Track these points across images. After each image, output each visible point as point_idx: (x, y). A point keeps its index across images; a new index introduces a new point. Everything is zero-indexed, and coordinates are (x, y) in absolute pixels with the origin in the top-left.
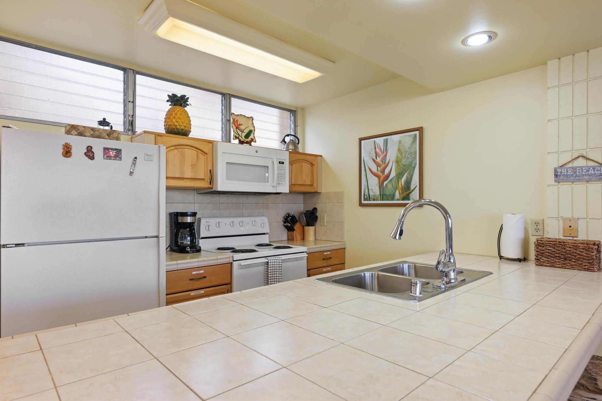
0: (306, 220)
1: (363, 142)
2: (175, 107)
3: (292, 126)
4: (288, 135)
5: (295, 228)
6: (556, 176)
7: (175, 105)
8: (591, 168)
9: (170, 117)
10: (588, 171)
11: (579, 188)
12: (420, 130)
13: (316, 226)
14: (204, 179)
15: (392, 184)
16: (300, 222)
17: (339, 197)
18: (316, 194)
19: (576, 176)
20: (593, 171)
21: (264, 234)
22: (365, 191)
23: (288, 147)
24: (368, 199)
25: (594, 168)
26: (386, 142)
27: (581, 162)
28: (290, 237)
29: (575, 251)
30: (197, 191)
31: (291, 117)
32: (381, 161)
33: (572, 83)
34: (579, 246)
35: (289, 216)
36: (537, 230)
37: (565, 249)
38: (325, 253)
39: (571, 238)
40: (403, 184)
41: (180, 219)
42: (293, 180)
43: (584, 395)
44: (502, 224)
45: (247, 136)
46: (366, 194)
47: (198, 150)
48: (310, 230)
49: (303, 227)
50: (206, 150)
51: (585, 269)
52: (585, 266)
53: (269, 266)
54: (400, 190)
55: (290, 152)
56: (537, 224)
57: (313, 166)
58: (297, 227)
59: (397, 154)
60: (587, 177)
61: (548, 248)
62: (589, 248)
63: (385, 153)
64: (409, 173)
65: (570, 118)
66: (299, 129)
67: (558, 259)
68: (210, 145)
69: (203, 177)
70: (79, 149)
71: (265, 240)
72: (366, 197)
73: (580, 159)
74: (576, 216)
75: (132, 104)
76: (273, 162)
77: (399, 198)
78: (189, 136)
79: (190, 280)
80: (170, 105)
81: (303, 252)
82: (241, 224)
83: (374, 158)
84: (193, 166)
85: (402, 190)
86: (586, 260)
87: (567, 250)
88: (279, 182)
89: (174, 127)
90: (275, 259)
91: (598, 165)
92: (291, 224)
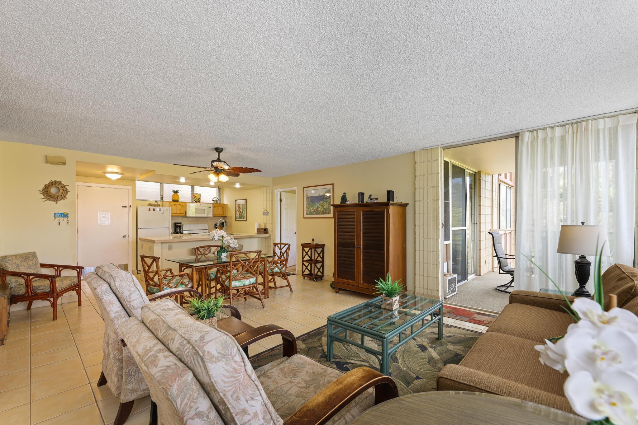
2: (175, 194)
4: (215, 198)
12: (246, 199)
17: (231, 217)
21: (206, 230)
23: (214, 202)
26: (240, 202)
41: (177, 225)
45: (198, 200)
47: (182, 205)
57: (224, 208)
66: (221, 195)
68: (186, 203)
69: (183, 213)
70: (152, 209)
75: (162, 192)
76: (206, 208)
78: (179, 202)
82: (197, 227)
83: (238, 206)
84: (180, 210)
88: (208, 213)
89: (174, 199)
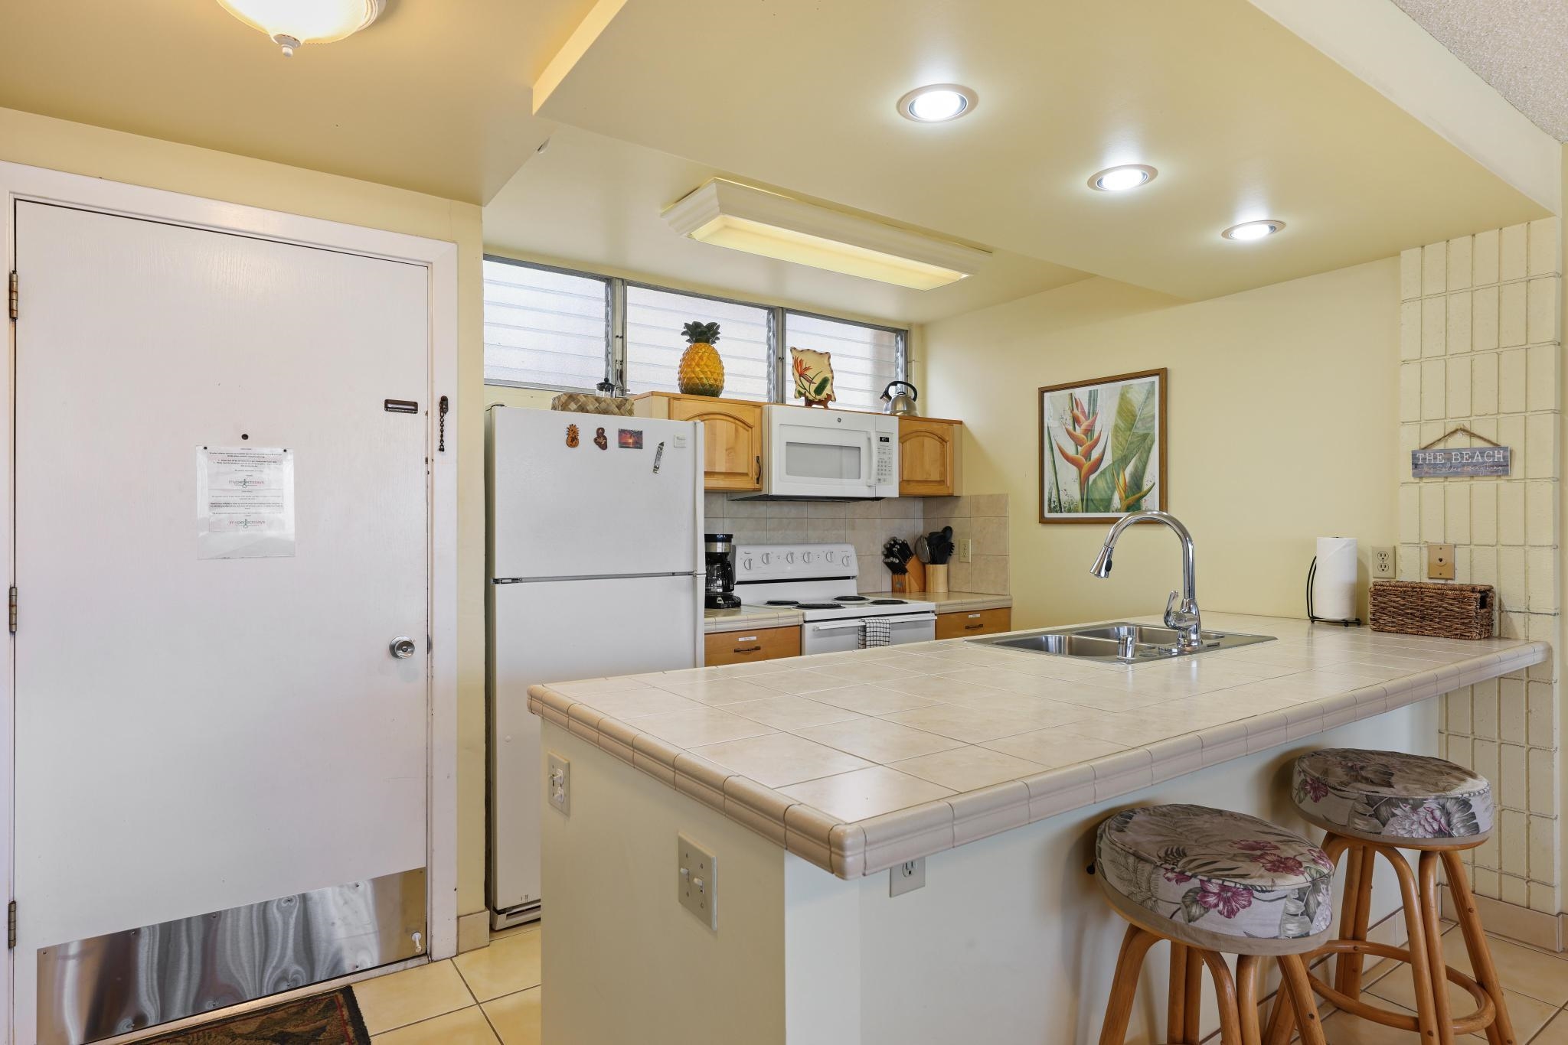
0: (930, 553)
1: (1047, 395)
2: (698, 344)
3: (901, 361)
4: (895, 384)
5: (908, 567)
6: (1415, 465)
7: (697, 341)
8: (1478, 453)
9: (691, 365)
10: (1472, 457)
11: (1458, 487)
12: (1162, 374)
13: (950, 564)
14: (746, 474)
15: (1106, 480)
16: (917, 556)
17: (998, 504)
18: (951, 498)
19: (1451, 467)
20: (1481, 456)
21: (848, 578)
22: (1051, 494)
23: (894, 406)
24: (1058, 508)
25: (1482, 452)
26: (1093, 399)
27: (1460, 442)
28: (898, 586)
29: (1440, 603)
30: (729, 495)
31: (897, 342)
32: (1084, 434)
33: (1445, 294)
34: (1447, 595)
35: (896, 542)
36: (1383, 568)
37: (1422, 599)
38: (970, 616)
39: (1443, 582)
40: (1127, 481)
41: (716, 548)
42: (905, 473)
43: (1363, 788)
44: (1315, 558)
45: (819, 390)
46: (1053, 499)
47: (737, 422)
48: (939, 572)
49: (924, 565)
50: (750, 421)
51: (1457, 635)
52: (1457, 629)
53: (868, 634)
54: (1121, 490)
55: (900, 418)
56: (1383, 555)
57: (944, 443)
58: (912, 565)
59: (1116, 420)
60: (1470, 469)
61: (1393, 599)
62: (1465, 597)
63: (1091, 419)
64: (1140, 459)
65: (1442, 358)
66: (915, 368)
67: (1411, 619)
68: (758, 410)
69: (745, 471)
70: (586, 436)
71: (850, 588)
72: (1053, 505)
73: (1459, 435)
74: (1451, 541)
75: (621, 340)
76: (869, 439)
77: (1119, 507)
78: (722, 396)
79: (735, 651)
80: (687, 341)
81: (928, 612)
82: (806, 558)
83: (1071, 428)
84: (730, 450)
85: (1125, 492)
86: (1458, 618)
87: (1427, 602)
88: (881, 477)
89: (698, 382)
90: (877, 621)
91: (1491, 446)
92: (900, 560)
